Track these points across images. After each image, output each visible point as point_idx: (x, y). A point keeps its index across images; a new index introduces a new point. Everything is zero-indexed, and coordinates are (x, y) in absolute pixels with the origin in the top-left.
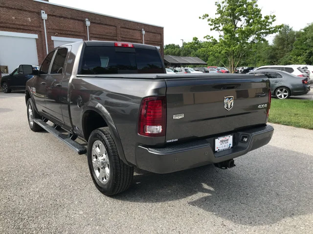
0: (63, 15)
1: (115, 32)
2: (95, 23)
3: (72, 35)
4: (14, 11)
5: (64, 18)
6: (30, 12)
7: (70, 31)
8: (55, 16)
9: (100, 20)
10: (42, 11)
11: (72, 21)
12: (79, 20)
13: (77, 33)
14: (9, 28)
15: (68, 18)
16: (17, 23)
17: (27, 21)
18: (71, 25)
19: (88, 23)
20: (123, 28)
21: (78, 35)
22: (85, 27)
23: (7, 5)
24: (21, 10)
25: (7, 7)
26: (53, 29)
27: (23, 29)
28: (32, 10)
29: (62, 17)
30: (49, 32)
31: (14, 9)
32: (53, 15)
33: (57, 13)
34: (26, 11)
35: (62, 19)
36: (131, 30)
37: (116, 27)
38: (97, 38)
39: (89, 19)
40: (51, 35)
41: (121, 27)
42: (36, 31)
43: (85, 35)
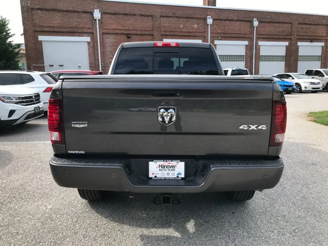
0: (230, 18)
1: (290, 30)
2: (264, 22)
3: (237, 37)
4: (183, 19)
5: (230, 20)
6: (197, 18)
7: (235, 34)
8: (221, 20)
9: (271, 18)
10: (208, 17)
11: (238, 23)
12: (245, 21)
13: (242, 36)
14: (177, 36)
15: (234, 20)
16: (184, 30)
17: (193, 28)
18: (236, 27)
19: (256, 23)
20: (300, 24)
21: (243, 38)
22: (253, 28)
23: (177, 15)
24: (189, 18)
25: (176, 17)
26: (218, 33)
27: (189, 36)
28: (199, 17)
29: (228, 20)
30: (212, 37)
31: (183, 17)
32: (219, 19)
33: (223, 16)
34: (193, 18)
35: (228, 22)
36: (312, 26)
37: (292, 24)
38: (266, 38)
39: (258, 19)
40: (215, 39)
41: (298, 24)
42: (201, 36)
43: (250, 36)
